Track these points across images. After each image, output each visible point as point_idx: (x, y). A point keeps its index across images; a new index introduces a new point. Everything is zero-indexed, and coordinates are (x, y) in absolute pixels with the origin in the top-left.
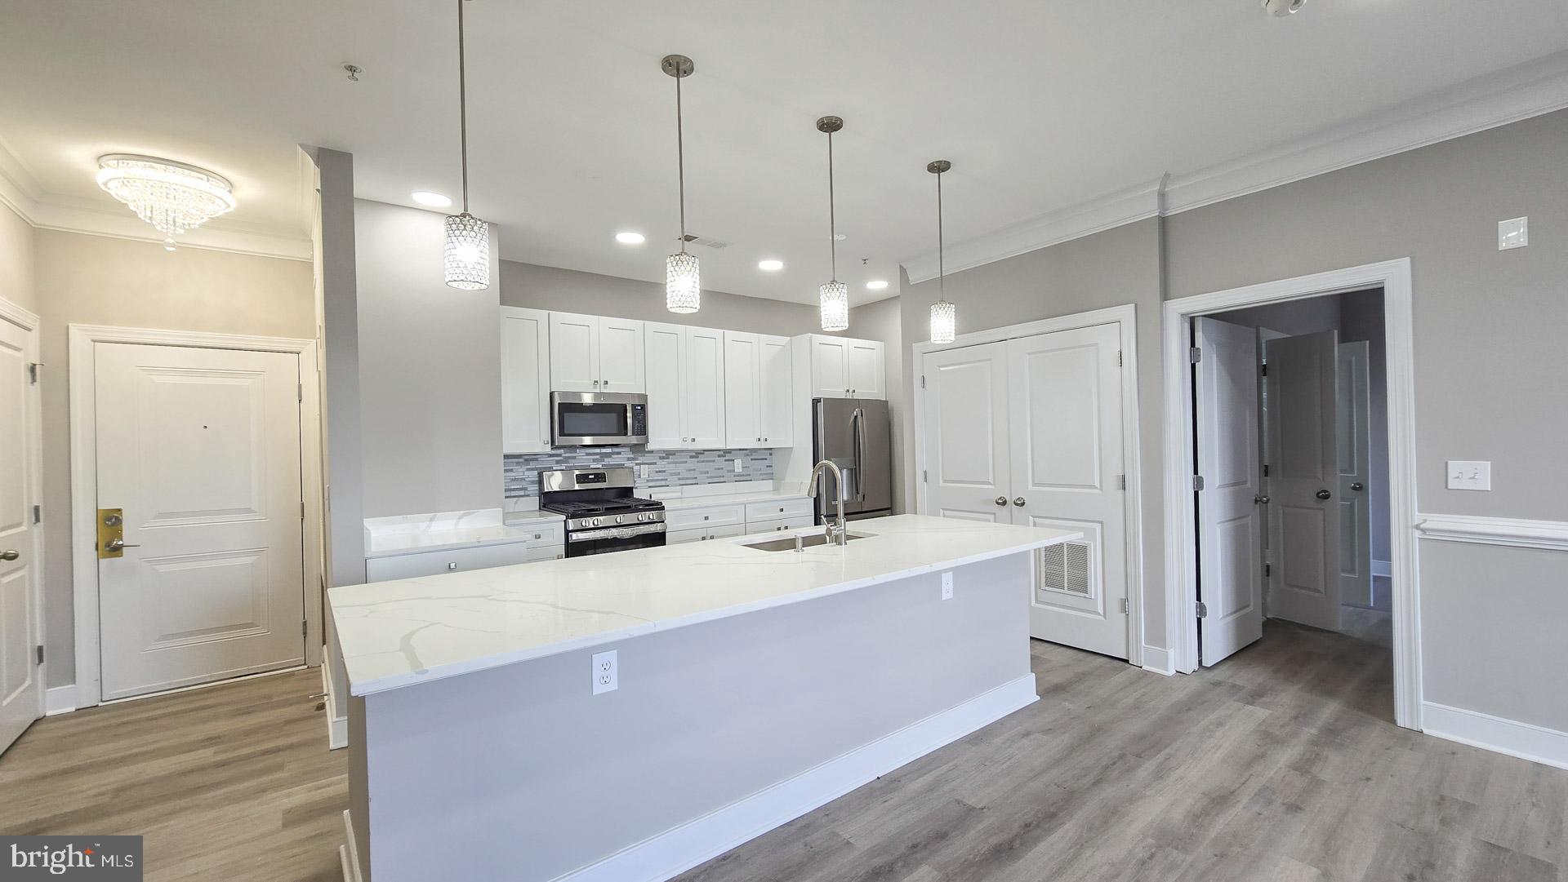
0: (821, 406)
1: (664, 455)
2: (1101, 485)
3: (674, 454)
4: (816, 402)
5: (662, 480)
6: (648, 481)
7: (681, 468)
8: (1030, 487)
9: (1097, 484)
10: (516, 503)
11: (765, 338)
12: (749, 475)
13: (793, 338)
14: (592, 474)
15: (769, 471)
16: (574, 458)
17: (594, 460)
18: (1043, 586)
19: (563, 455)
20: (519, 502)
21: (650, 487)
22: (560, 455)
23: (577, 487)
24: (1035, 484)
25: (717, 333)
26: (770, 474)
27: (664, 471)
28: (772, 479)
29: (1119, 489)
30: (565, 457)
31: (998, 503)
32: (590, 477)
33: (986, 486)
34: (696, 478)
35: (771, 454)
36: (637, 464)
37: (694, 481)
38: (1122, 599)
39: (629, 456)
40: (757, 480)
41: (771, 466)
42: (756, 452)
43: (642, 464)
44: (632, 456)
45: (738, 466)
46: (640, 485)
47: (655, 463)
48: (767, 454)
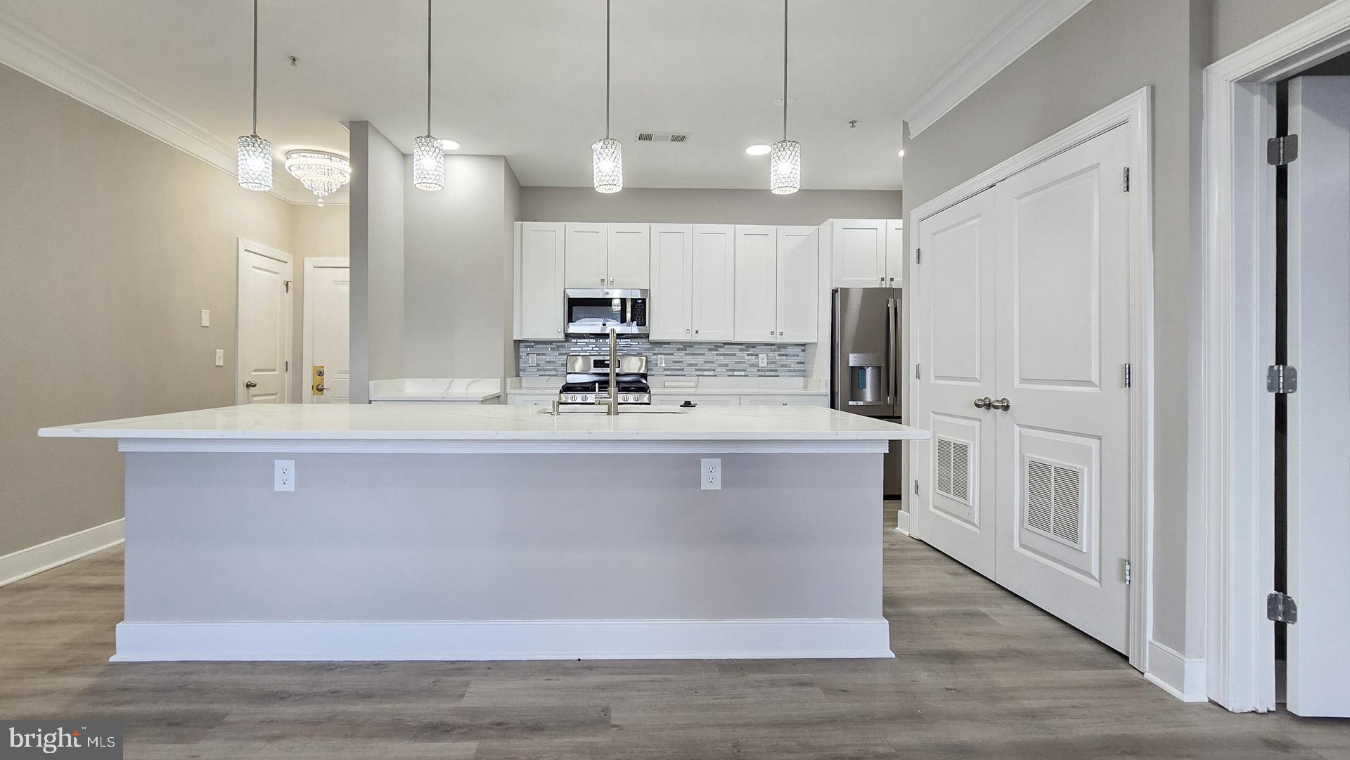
0: (838, 296)
2: (1100, 384)
3: (692, 347)
4: (834, 292)
5: (678, 370)
6: (665, 370)
7: (700, 359)
8: (1017, 384)
9: (1095, 379)
10: (548, 381)
11: (784, 229)
12: (776, 371)
13: (819, 226)
15: (801, 367)
18: (1026, 525)
20: (550, 380)
21: (666, 375)
23: (595, 370)
24: (1023, 380)
25: (728, 228)
26: (802, 371)
27: (681, 362)
28: (805, 376)
29: (1122, 387)
31: (977, 405)
33: (973, 384)
34: (714, 370)
35: (803, 351)
36: (654, 354)
37: (712, 373)
38: (1122, 560)
39: (646, 346)
40: (785, 376)
41: (803, 363)
42: (785, 348)
43: (659, 354)
44: (650, 346)
45: (763, 361)
46: (657, 373)
47: (672, 354)
48: (798, 350)
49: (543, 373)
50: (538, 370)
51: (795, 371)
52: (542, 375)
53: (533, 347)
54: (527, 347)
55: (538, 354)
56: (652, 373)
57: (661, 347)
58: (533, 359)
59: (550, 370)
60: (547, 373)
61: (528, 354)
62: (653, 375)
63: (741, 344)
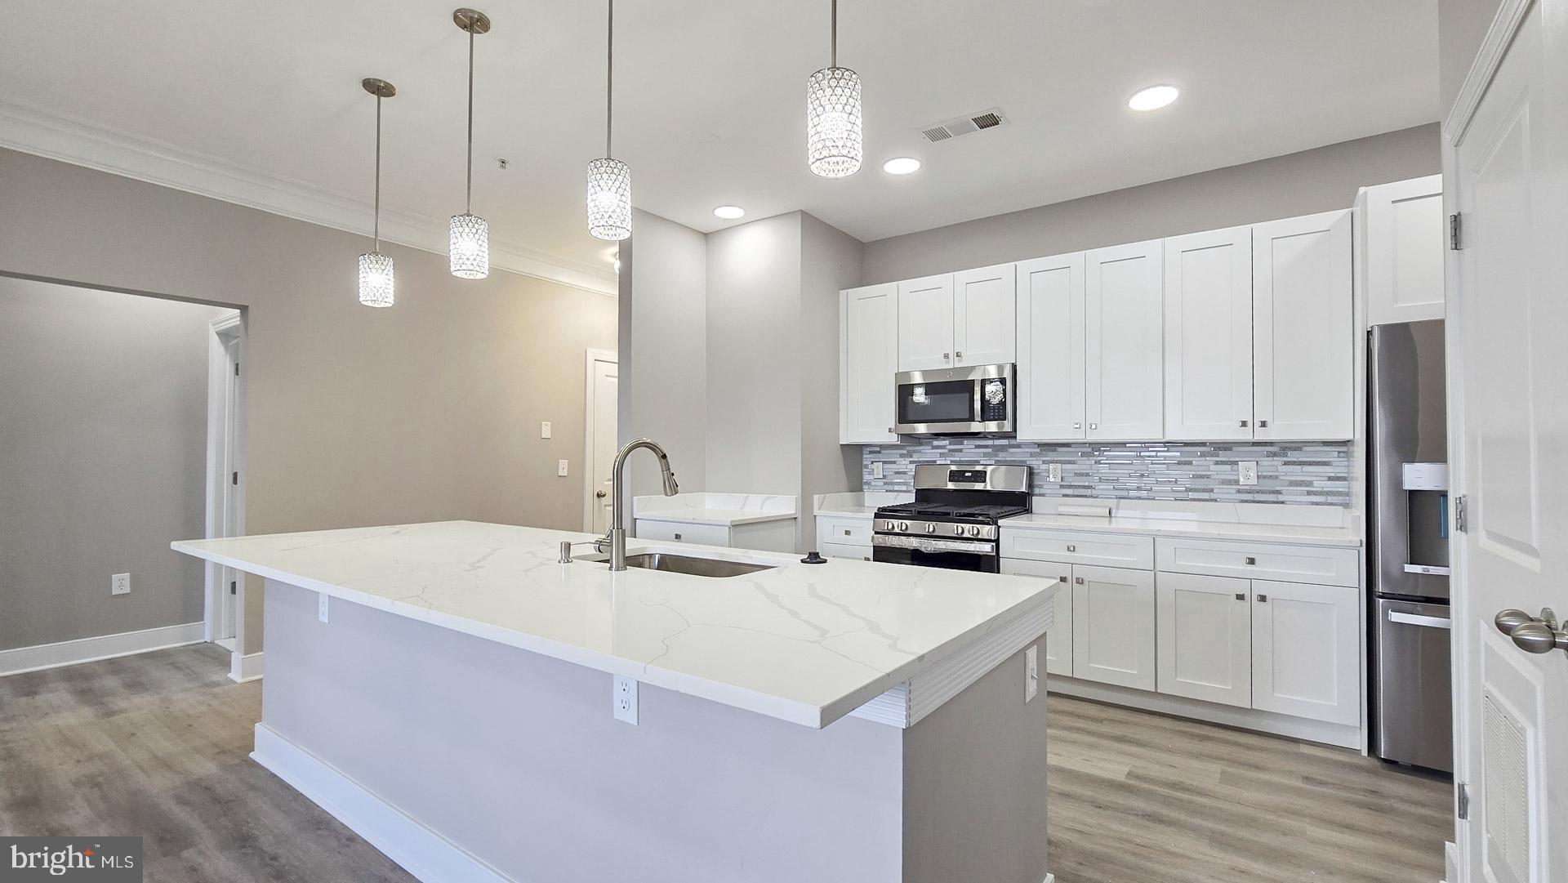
1: (1090, 450)
4: (1370, 333)
5: (1085, 487)
6: (1061, 486)
7: (1120, 472)
12: (1279, 492)
13: (1354, 209)
14: (969, 471)
15: (1338, 487)
16: (961, 451)
17: (985, 455)
19: (949, 447)
21: (1065, 496)
22: (943, 447)
23: (951, 486)
26: (1340, 493)
30: (950, 451)
32: (967, 474)
36: (1044, 462)
39: (1032, 450)
40: (1300, 503)
41: (1344, 479)
42: (1298, 449)
43: (1052, 462)
44: (1038, 450)
45: (1247, 472)
46: (1049, 491)
47: (1073, 463)
48: (1332, 454)
49: (890, 488)
50: (885, 484)
51: (1321, 493)
52: (890, 491)
53: (879, 452)
54: (871, 452)
55: (884, 462)
56: (1042, 491)
57: (1055, 451)
58: (878, 469)
59: (899, 484)
60: (896, 488)
61: (872, 463)
62: (1043, 495)
63: (1203, 444)
